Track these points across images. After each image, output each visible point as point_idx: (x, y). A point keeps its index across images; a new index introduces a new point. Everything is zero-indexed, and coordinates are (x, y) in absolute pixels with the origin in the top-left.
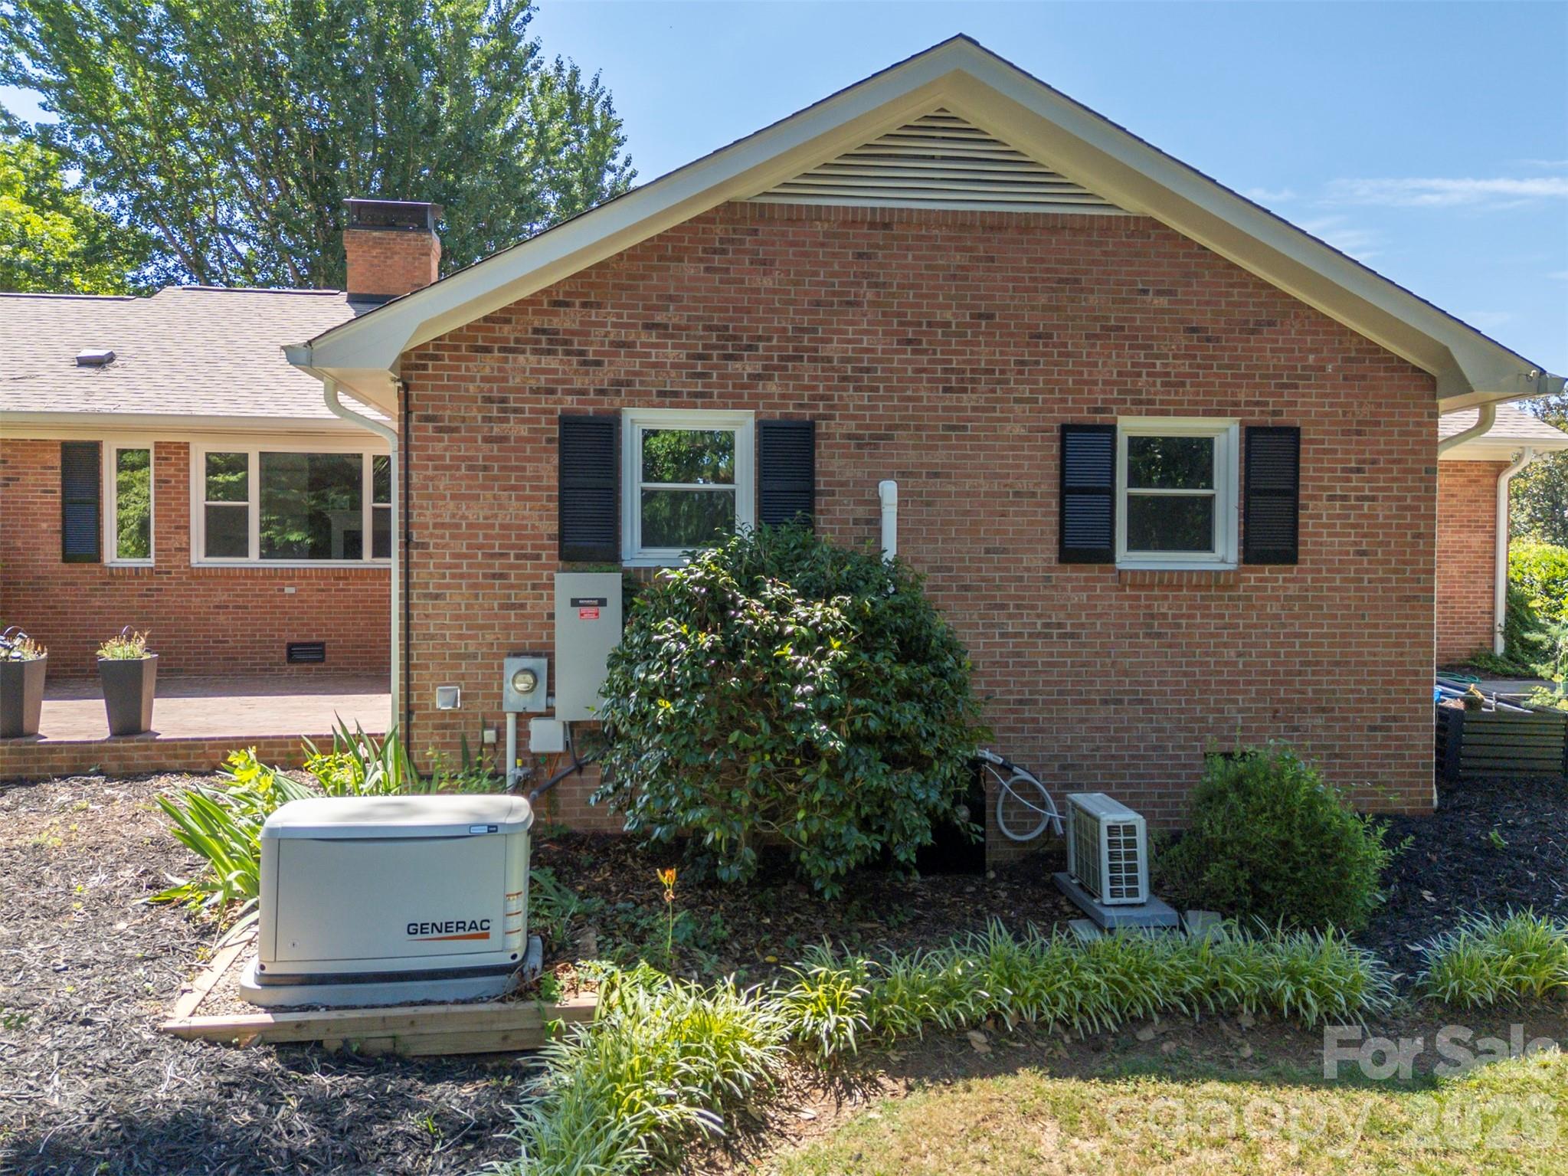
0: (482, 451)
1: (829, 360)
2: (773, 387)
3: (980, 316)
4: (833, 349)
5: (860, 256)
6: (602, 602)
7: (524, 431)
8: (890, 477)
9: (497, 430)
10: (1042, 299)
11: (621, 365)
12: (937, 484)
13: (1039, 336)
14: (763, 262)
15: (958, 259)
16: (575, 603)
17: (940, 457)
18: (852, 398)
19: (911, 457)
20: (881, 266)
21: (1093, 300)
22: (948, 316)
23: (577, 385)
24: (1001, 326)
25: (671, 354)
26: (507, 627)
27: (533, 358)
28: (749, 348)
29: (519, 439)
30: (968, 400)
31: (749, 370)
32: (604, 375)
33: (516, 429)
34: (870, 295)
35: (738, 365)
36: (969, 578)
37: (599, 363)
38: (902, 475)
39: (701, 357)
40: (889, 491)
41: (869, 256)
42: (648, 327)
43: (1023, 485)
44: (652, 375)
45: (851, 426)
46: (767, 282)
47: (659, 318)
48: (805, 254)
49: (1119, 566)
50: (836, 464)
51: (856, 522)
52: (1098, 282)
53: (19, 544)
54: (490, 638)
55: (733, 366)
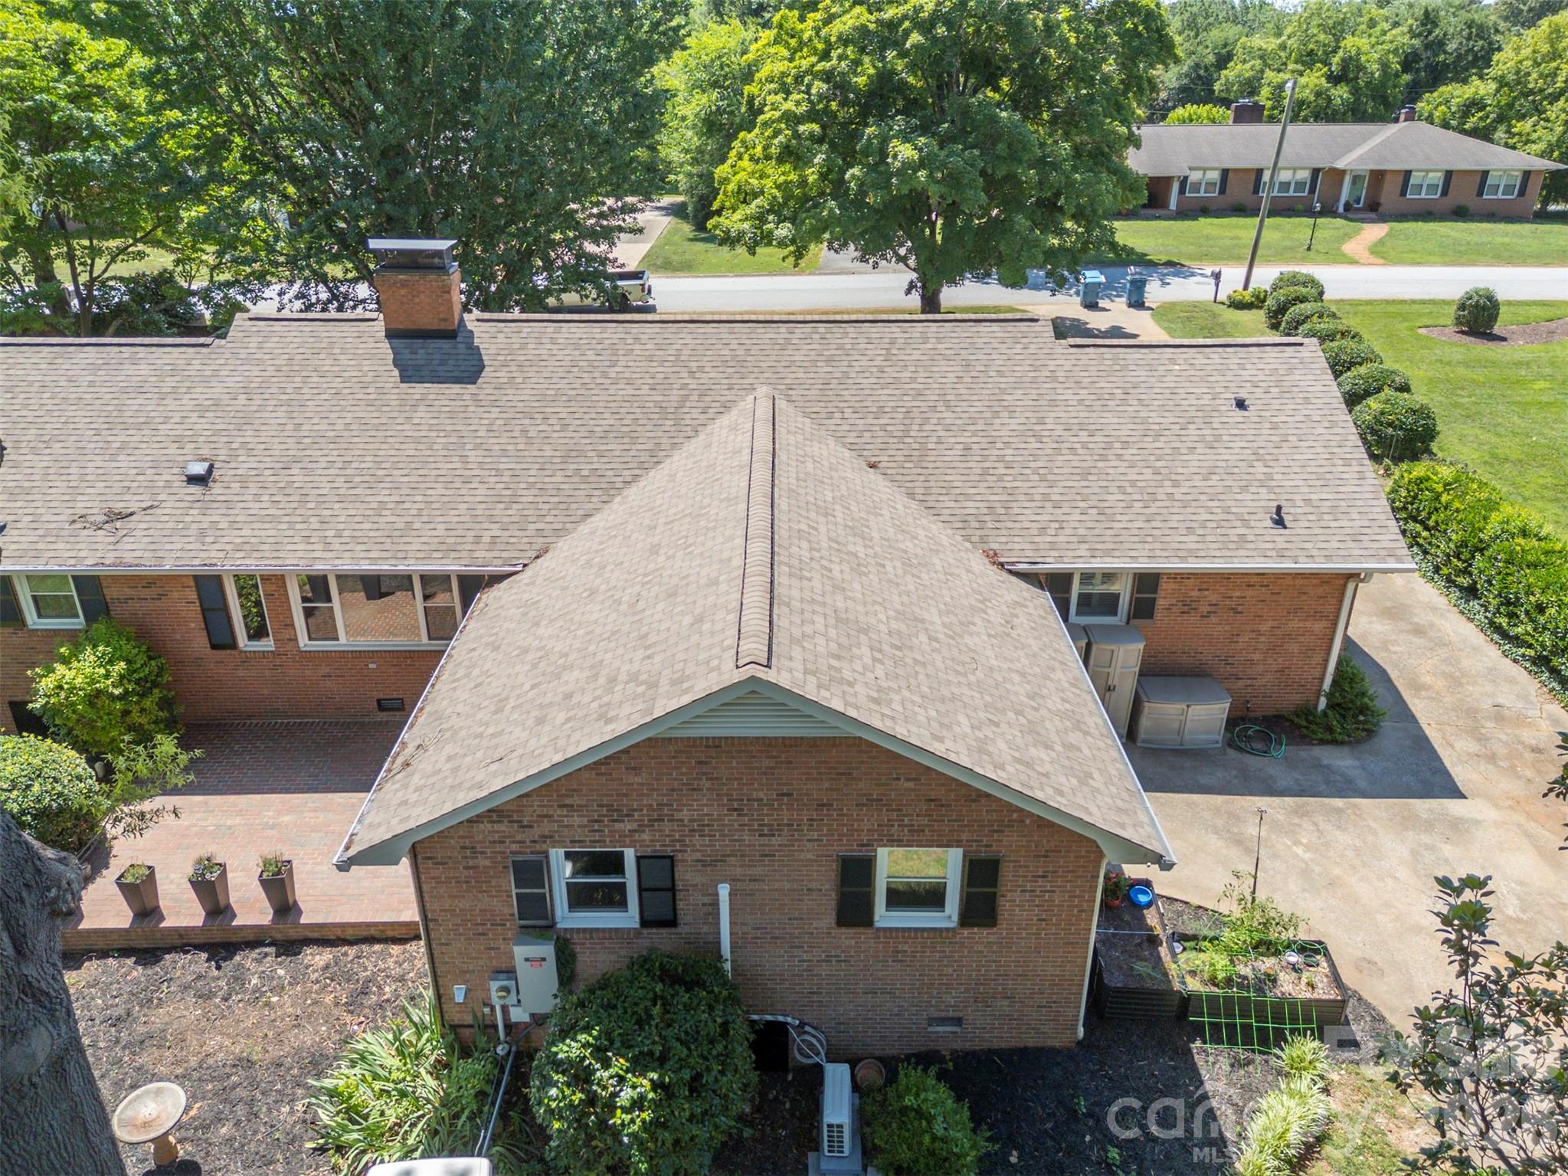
0: (464, 874)
1: (682, 820)
2: (646, 836)
3: (783, 795)
4: (685, 814)
5: (700, 763)
6: (544, 959)
7: (488, 863)
8: (725, 881)
9: (471, 863)
10: (826, 785)
11: (546, 827)
12: (756, 885)
13: (823, 805)
14: (634, 769)
15: (768, 763)
16: (527, 960)
17: (757, 871)
18: (698, 842)
19: (739, 871)
20: (715, 768)
21: (861, 784)
22: (761, 795)
23: (519, 838)
24: (797, 800)
25: (577, 820)
26: (491, 958)
27: (489, 826)
28: (628, 815)
29: (485, 867)
30: (774, 841)
31: (629, 827)
32: (536, 832)
33: (483, 862)
34: (708, 784)
35: (621, 825)
36: (777, 933)
37: (531, 827)
38: (733, 881)
39: (596, 821)
40: (724, 891)
41: (706, 763)
42: (561, 806)
43: (814, 885)
44: (566, 832)
45: (699, 855)
46: (638, 780)
47: (567, 801)
48: (663, 763)
49: (877, 925)
50: (688, 876)
51: (704, 905)
52: (866, 774)
53: (178, 637)
54: (481, 963)
55: (617, 826)
